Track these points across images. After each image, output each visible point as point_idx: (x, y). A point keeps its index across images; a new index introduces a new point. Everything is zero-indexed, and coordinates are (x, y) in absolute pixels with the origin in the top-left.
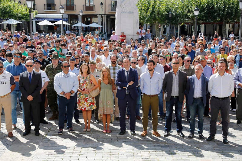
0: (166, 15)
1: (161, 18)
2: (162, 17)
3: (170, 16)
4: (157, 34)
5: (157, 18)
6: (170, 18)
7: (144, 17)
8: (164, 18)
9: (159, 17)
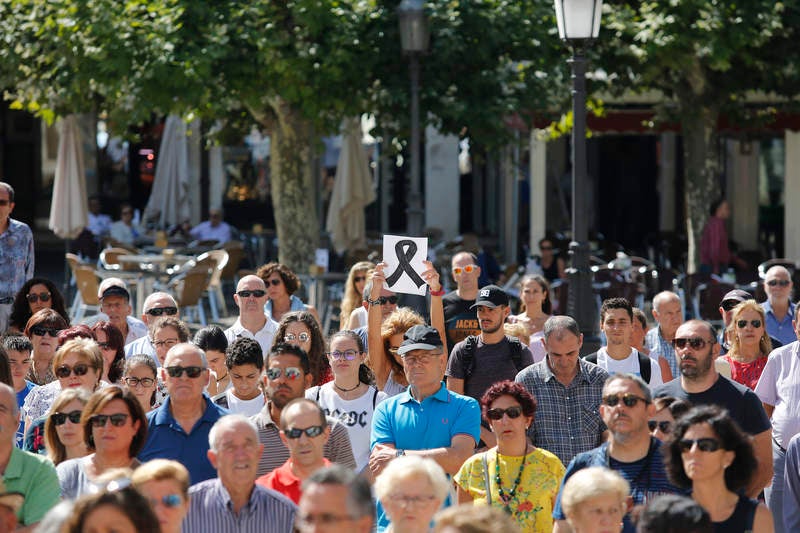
0: (367, 27)
1: (313, 60)
2: (325, 48)
3: (413, 38)
4: (289, 232)
5: (269, 56)
6: (414, 66)
7: (116, 52)
8: (343, 65)
9: (289, 50)
